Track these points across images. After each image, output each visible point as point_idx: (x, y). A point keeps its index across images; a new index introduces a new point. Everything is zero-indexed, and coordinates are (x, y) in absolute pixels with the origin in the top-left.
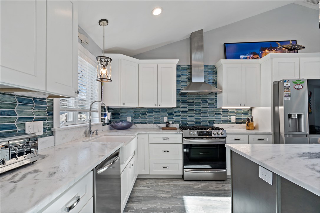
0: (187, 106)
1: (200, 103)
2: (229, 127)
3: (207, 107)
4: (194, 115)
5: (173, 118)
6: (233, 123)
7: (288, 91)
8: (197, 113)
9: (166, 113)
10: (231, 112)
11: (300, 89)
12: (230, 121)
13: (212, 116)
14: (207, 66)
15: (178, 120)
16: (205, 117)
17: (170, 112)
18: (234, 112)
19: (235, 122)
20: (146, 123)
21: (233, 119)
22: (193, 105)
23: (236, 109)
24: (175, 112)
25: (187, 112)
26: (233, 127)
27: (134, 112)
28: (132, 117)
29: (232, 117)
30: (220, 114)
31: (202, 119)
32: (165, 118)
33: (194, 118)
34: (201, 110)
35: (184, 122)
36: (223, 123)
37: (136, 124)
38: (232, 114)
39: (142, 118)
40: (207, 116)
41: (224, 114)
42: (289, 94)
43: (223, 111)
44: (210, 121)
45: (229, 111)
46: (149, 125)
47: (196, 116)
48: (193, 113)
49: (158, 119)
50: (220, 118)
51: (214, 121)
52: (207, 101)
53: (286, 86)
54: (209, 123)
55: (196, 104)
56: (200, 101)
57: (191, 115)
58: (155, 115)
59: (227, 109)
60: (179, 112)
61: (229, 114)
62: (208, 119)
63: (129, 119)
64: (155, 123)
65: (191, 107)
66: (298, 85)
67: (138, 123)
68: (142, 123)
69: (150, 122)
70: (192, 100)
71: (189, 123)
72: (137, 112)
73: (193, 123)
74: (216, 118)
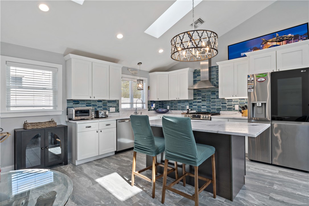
0: (201, 98)
1: (210, 95)
2: (232, 114)
3: (215, 98)
4: (206, 104)
5: (192, 107)
6: (237, 111)
7: (252, 84)
8: (208, 103)
9: (188, 103)
10: (235, 101)
11: (263, 81)
12: (234, 109)
13: (219, 105)
14: (215, 66)
15: (195, 108)
16: (214, 106)
17: (190, 102)
18: (237, 101)
19: (238, 109)
20: (177, 110)
21: (237, 107)
22: (205, 97)
23: (239, 99)
24: (194, 102)
25: (201, 102)
26: (236, 114)
27: (171, 103)
28: (170, 106)
29: (235, 105)
30: (226, 103)
31: (212, 107)
32: (187, 106)
33: (205, 107)
34: (211, 101)
35: (200, 109)
36: (228, 111)
37: (172, 111)
38: (235, 103)
39: (175, 107)
40: (215, 105)
41: (229, 103)
42: (253, 87)
43: (228, 101)
44: (218, 109)
45: (233, 100)
46: (178, 111)
47: (207, 105)
48: (205, 103)
49: (184, 107)
50: (226, 107)
51: (221, 109)
52: (215, 93)
53: (250, 80)
54: (217, 110)
55: (207, 96)
56: (210, 93)
57: (204, 104)
58: (182, 105)
59: (232, 99)
60: (196, 102)
61: (233, 103)
62: (216, 107)
63: (168, 107)
64: (182, 110)
65: (203, 99)
66: (261, 78)
67: (173, 110)
68: (175, 110)
69: (179, 110)
70: (205, 93)
71: (203, 110)
72: (172, 103)
73: (205, 110)
74: (222, 107)
